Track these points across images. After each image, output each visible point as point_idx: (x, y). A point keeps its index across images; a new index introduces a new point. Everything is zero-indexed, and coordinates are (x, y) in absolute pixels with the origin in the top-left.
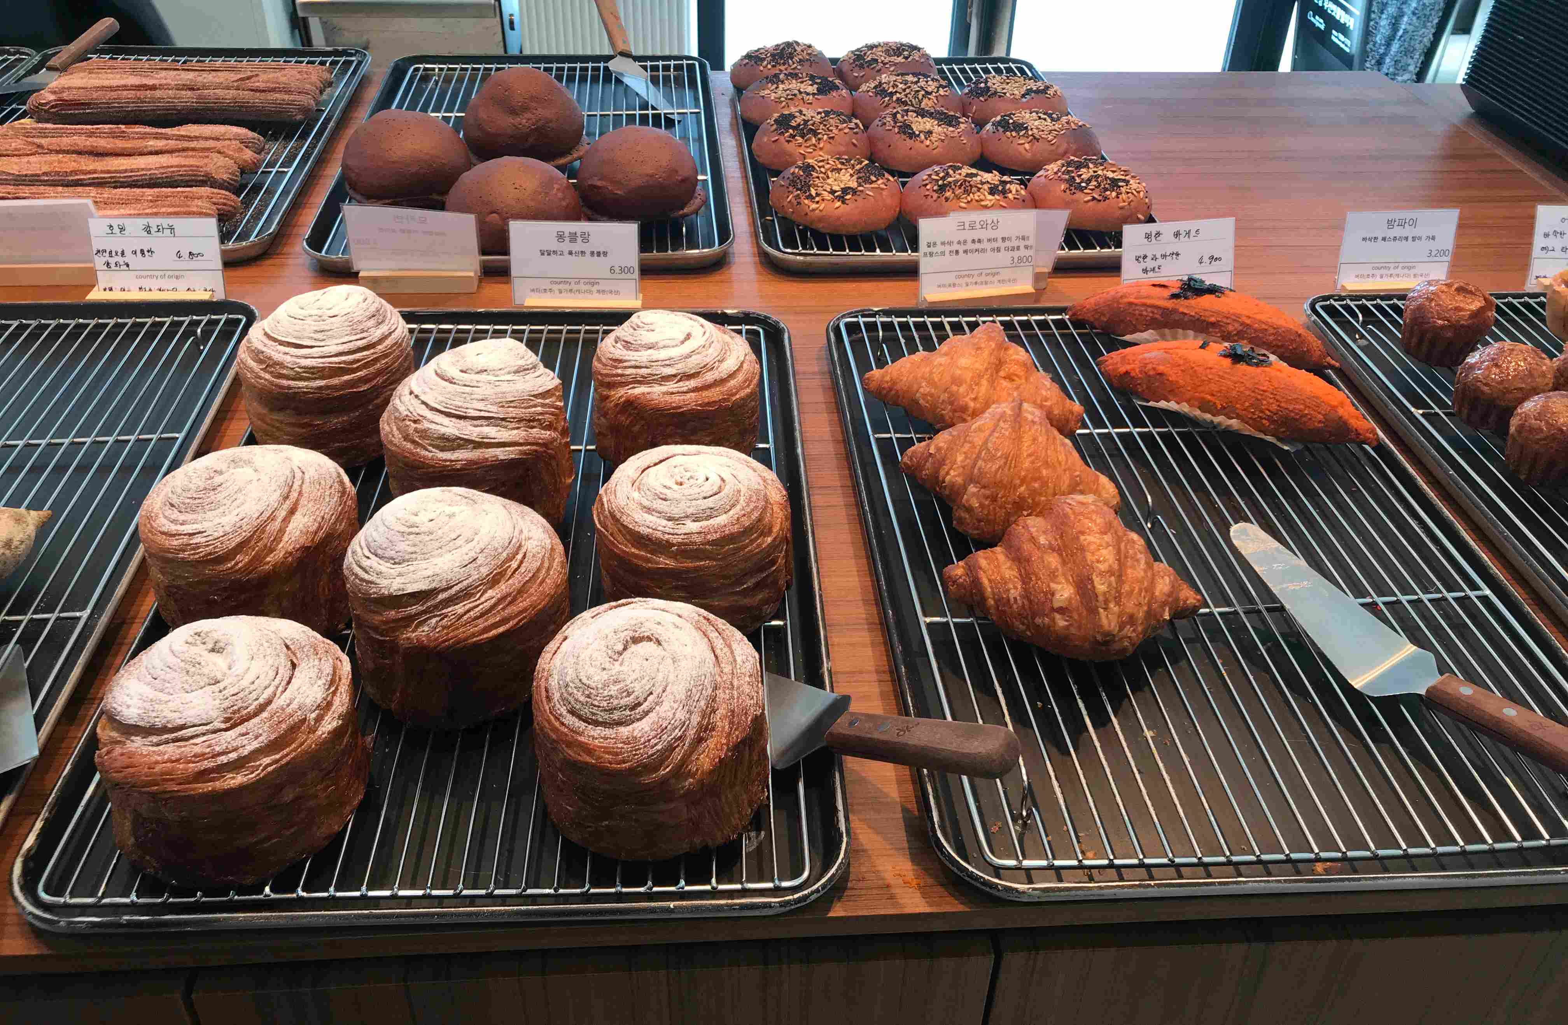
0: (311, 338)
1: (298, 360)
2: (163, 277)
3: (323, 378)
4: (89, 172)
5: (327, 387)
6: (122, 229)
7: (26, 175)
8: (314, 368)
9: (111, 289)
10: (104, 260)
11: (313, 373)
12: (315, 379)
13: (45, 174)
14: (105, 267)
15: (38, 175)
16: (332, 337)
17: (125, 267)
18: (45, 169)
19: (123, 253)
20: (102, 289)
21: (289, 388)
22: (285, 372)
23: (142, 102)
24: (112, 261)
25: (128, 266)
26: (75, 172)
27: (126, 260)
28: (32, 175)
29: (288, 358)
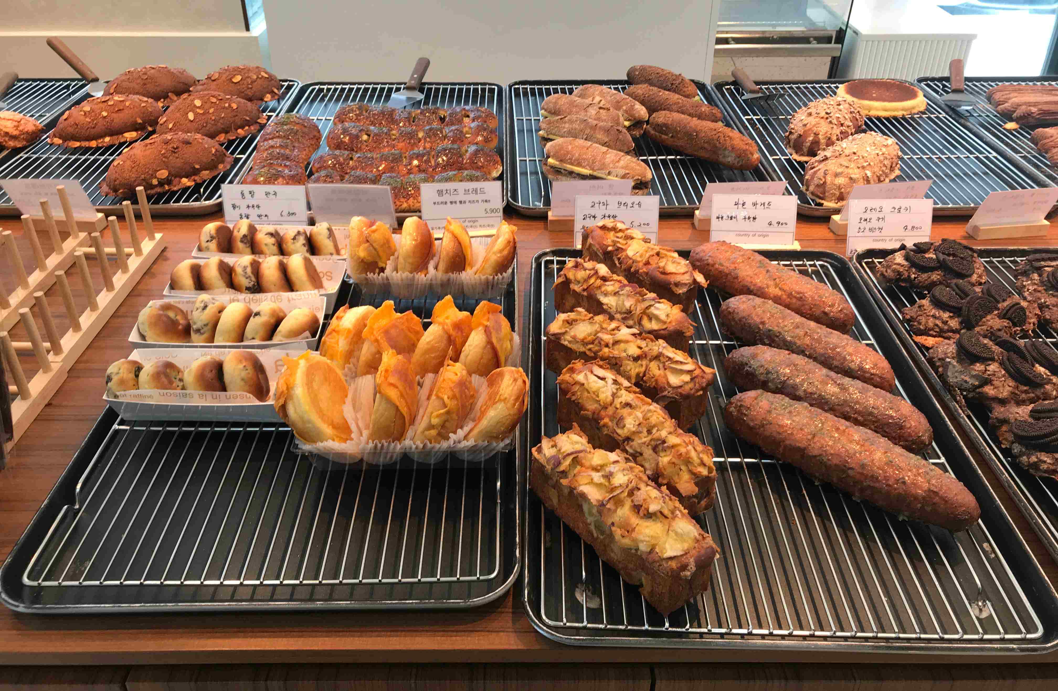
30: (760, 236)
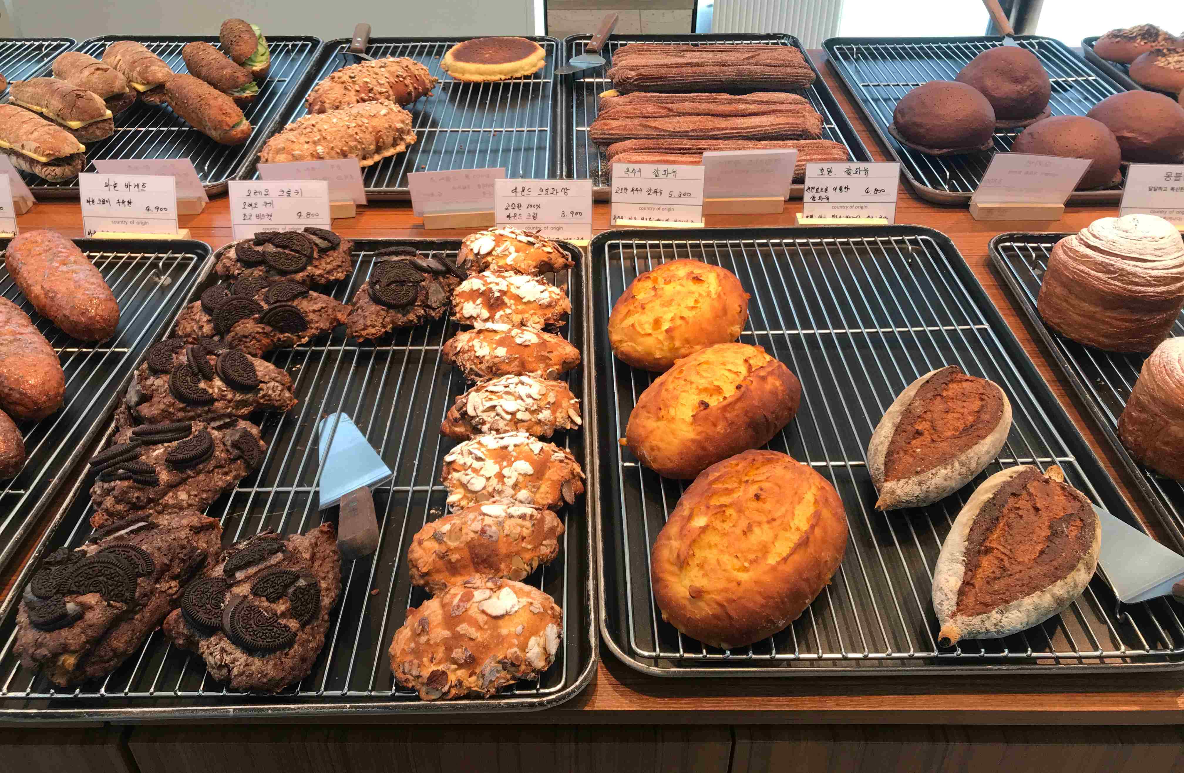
0: (1153, 254)
1: (1148, 272)
2: (852, 207)
3: (1165, 285)
4: (723, 129)
5: (1167, 292)
6: (830, 171)
7: (679, 132)
8: (1161, 277)
9: (812, 217)
10: (811, 194)
11: (1159, 281)
12: (1160, 285)
13: (692, 131)
14: (811, 200)
15: (687, 132)
16: (1167, 254)
17: (825, 200)
18: (692, 127)
19: (826, 190)
20: (805, 216)
21: (1140, 292)
22: (1137, 280)
23: (698, 76)
24: (817, 196)
25: (828, 199)
26: (713, 129)
27: (827, 194)
28: (684, 132)
29: (1137, 269)
30: (138, 223)
